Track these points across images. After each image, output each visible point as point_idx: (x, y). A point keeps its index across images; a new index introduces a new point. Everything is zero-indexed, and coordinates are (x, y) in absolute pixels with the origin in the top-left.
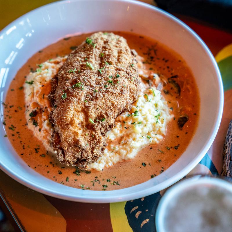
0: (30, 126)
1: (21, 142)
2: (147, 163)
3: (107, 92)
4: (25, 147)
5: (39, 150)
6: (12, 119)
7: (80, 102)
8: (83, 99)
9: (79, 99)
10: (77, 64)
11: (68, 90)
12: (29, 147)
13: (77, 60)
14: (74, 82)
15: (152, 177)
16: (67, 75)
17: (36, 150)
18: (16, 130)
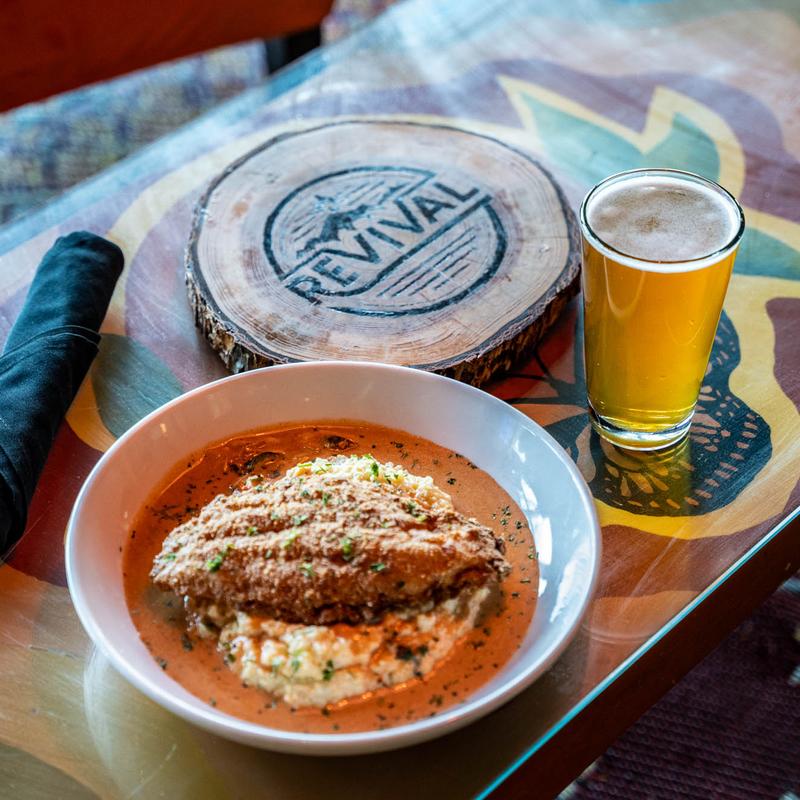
0: (427, 664)
1: (466, 677)
2: (448, 478)
3: (351, 498)
4: (476, 666)
5: (477, 640)
6: (414, 707)
7: (390, 534)
8: (381, 532)
9: (383, 537)
10: (286, 568)
11: (360, 565)
12: (474, 661)
13: (273, 570)
14: (338, 558)
15: (474, 467)
16: (318, 579)
17: (478, 645)
18: (440, 692)
